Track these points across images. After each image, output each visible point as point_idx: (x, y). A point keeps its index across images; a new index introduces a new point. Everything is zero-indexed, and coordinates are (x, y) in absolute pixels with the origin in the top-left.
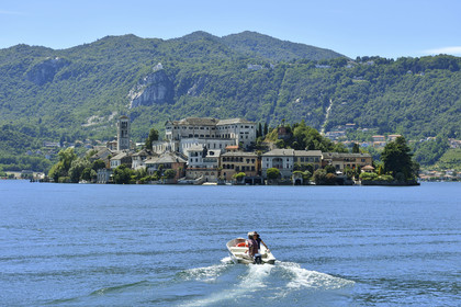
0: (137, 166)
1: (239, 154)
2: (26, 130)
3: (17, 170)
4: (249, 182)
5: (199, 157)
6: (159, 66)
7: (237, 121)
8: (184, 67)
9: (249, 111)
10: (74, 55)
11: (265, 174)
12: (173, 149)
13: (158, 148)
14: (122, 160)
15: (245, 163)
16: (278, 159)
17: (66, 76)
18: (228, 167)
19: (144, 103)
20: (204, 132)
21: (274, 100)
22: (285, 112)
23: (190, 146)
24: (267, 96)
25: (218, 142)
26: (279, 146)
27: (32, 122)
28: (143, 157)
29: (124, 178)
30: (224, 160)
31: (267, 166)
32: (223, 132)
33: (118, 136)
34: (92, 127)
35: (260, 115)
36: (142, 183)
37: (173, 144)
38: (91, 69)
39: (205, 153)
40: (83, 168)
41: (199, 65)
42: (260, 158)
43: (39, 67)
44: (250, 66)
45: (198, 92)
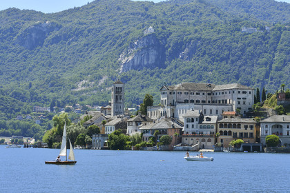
0: (132, 132)
1: (237, 120)
2: (16, 95)
3: (7, 135)
4: (247, 149)
5: (196, 123)
6: (151, 30)
7: (234, 86)
8: (176, 31)
9: (243, 75)
10: (65, 18)
11: (264, 141)
12: (169, 115)
13: (153, 114)
14: (117, 126)
15: (242, 130)
16: (278, 126)
17: (56, 40)
18: (226, 133)
19: (135, 68)
20: (200, 98)
21: (269, 64)
22: (281, 77)
23: (186, 112)
24: (262, 60)
25: (214, 107)
26: (278, 112)
27: (22, 87)
28: (137, 123)
29: (119, 144)
30: (221, 126)
31: (266, 133)
32: (220, 97)
33: (112, 101)
34: (82, 92)
35: (254, 79)
36: (138, 149)
37: (168, 110)
38: (81, 32)
39: (201, 119)
40: (77, 133)
41: (191, 28)
42: (258, 125)
43: (29, 31)
44: (244, 29)
45: (190, 56)
